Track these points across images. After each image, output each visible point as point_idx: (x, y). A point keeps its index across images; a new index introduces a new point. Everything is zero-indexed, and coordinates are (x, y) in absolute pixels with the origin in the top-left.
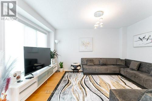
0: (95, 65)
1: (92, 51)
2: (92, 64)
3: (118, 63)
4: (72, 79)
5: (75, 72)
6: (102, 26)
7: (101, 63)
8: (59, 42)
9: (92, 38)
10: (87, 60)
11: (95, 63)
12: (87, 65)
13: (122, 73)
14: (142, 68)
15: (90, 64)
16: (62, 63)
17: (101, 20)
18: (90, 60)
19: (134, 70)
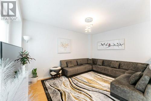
0: (75, 66)
1: (70, 53)
3: (89, 62)
4: (60, 87)
5: (56, 77)
6: (90, 31)
8: (31, 39)
10: (67, 62)
11: (74, 64)
12: (68, 67)
13: (94, 69)
14: (104, 63)
16: (36, 69)
17: (91, 26)
18: (70, 62)
19: (101, 65)
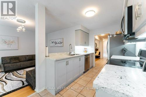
0: (20, 62)
1: (18, 50)
2: (17, 61)
7: (27, 59)
9: (18, 37)
10: (10, 58)
11: (21, 60)
12: (10, 63)
15: (15, 61)
